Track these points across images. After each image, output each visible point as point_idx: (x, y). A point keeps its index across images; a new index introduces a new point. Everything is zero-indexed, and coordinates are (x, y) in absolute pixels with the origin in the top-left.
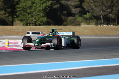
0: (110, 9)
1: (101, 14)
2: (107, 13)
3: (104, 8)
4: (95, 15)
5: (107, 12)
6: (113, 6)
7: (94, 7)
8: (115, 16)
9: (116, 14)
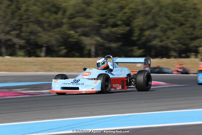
0: (16, 30)
8: (24, 41)
9: (27, 38)
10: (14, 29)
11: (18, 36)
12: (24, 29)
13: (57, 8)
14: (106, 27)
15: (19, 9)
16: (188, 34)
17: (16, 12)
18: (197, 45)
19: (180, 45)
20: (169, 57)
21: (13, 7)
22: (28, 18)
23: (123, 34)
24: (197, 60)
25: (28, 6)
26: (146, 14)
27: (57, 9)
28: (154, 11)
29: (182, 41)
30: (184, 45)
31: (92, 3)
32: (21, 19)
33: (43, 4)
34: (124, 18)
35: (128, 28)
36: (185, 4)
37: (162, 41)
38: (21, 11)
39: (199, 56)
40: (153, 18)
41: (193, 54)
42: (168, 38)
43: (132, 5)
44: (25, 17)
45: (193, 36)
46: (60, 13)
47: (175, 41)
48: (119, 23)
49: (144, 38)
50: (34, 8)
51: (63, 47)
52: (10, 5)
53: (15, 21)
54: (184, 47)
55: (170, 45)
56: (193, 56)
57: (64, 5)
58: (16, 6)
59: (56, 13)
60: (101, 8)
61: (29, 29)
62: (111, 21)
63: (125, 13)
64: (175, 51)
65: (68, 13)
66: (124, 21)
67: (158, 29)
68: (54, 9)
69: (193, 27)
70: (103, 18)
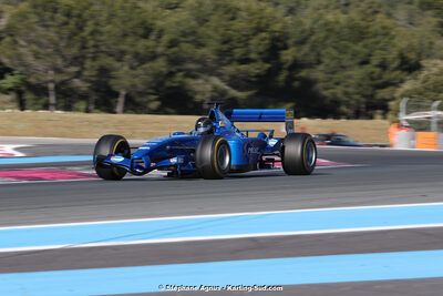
0: (76, 66)
1: (50, 78)
2: (66, 78)
3: (59, 62)
4: (32, 80)
5: (68, 74)
6: (84, 57)
7: (30, 59)
8: (89, 85)
9: (93, 79)
10: (71, 64)
11: (78, 75)
12: (88, 63)
13: (146, 28)
14: (229, 63)
15: (81, 29)
16: (372, 79)
17: (75, 34)
18: (387, 97)
19: (356, 97)
20: (337, 116)
21: (72, 26)
22: (96, 46)
23: (257, 76)
24: (386, 122)
25: (97, 24)
26: (302, 42)
27: (147, 30)
28: (313, 38)
29: (361, 89)
30: (364, 96)
31: (207, 21)
32: (84, 47)
33: (124, 22)
34: (261, 49)
35: (268, 66)
36: (368, 27)
37: (326, 89)
38: (84, 34)
39: (390, 116)
40: (313, 48)
41: (379, 111)
42: (337, 84)
43: (277, 27)
44: (91, 43)
45: (380, 81)
46: (153, 37)
47: (350, 90)
48: (253, 56)
49: (296, 84)
50: (109, 27)
51: (153, 97)
52: (66, 23)
53: (74, 51)
54: (363, 100)
55: (340, 96)
56: (379, 116)
57: (159, 23)
58: (77, 24)
59: (146, 36)
60: (222, 30)
61: (97, 64)
62: (238, 52)
63: (262, 40)
64: (348, 106)
65: (165, 39)
66: (260, 53)
67: (321, 67)
68: (141, 31)
69: (383, 66)
70: (225, 47)
